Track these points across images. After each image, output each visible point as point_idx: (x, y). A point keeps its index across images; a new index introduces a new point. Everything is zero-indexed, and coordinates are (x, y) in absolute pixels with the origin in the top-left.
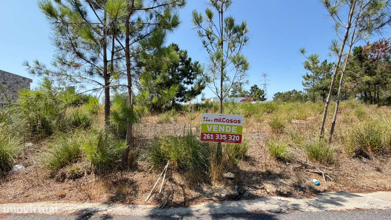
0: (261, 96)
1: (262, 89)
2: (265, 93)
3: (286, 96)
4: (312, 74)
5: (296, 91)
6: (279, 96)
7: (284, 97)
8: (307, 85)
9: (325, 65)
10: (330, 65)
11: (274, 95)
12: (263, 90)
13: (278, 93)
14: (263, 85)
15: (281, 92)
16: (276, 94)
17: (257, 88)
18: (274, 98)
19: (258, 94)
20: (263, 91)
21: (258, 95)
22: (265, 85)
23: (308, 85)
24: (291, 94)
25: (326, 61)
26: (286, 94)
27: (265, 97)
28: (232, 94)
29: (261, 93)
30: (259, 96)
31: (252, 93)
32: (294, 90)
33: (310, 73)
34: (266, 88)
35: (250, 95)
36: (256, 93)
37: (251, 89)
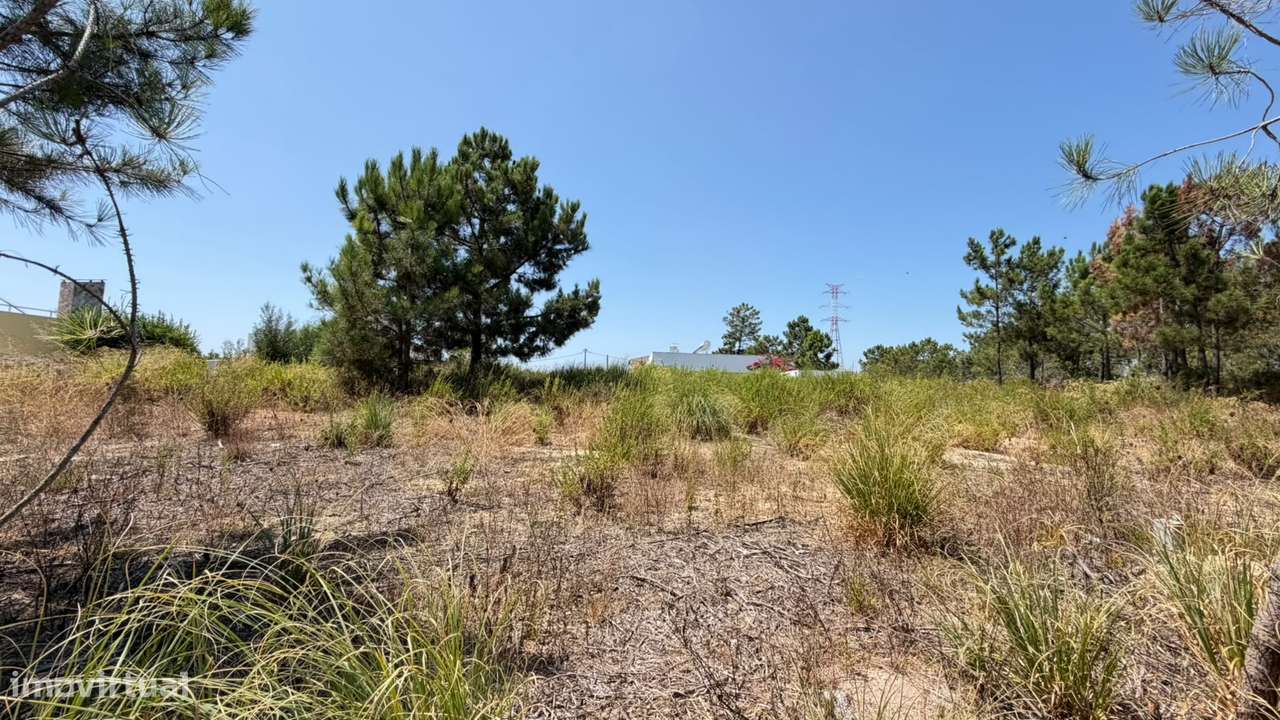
0: (821, 356)
1: (823, 331)
2: (834, 345)
3: (902, 358)
4: (993, 284)
5: (935, 344)
6: (878, 357)
7: (896, 362)
8: (974, 321)
9: (1034, 254)
10: (1051, 254)
11: (865, 354)
12: (827, 336)
13: (878, 348)
14: (830, 323)
15: (886, 345)
16: (869, 351)
17: (809, 329)
18: (865, 364)
19: (811, 346)
20: (829, 339)
21: (812, 352)
22: (835, 321)
23: (979, 320)
24: (917, 353)
25: (1037, 241)
26: (903, 351)
27: (833, 359)
28: (725, 344)
29: (821, 342)
30: (816, 355)
31: (790, 343)
32: (929, 341)
33: (985, 281)
34: (836, 330)
35: (785, 348)
36: (806, 345)
37: (787, 329)
